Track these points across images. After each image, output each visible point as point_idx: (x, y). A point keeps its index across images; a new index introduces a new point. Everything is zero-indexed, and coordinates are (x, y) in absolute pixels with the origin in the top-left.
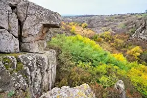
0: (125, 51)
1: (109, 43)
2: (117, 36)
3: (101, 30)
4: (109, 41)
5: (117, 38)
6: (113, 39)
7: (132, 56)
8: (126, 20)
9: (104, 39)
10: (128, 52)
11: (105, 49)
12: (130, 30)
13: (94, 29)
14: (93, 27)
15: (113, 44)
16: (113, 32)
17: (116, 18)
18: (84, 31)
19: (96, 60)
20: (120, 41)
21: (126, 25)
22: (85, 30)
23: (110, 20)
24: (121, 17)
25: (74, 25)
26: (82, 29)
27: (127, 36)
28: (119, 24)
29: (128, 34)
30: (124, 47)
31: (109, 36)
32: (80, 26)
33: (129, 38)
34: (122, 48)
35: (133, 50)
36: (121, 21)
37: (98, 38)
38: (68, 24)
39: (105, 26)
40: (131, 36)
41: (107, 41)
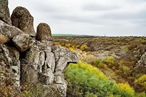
0: (133, 80)
1: (114, 70)
2: (121, 62)
3: (103, 54)
4: (114, 68)
5: (122, 64)
6: (118, 66)
7: (140, 85)
8: (129, 44)
9: (107, 65)
10: (136, 81)
11: (110, 78)
12: (136, 56)
13: (95, 52)
14: (94, 51)
15: (118, 71)
16: (117, 57)
17: (119, 41)
18: (83, 54)
19: (103, 90)
20: (125, 68)
21: (131, 50)
22: (85, 54)
23: (112, 43)
24: (124, 40)
25: (71, 47)
26: (81, 52)
27: (132, 62)
28: (123, 47)
29: (133, 60)
30: (131, 75)
31: (113, 62)
32: (79, 48)
33: (135, 64)
34: (128, 76)
35: (140, 79)
36: (124, 45)
37: (100, 64)
38: (65, 45)
39: (108, 50)
40: (137, 62)
41: (111, 67)
